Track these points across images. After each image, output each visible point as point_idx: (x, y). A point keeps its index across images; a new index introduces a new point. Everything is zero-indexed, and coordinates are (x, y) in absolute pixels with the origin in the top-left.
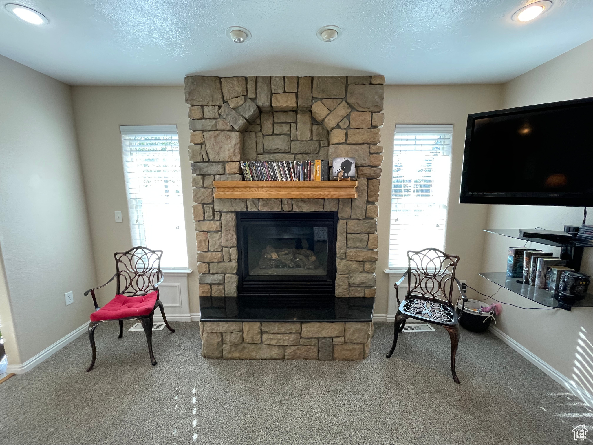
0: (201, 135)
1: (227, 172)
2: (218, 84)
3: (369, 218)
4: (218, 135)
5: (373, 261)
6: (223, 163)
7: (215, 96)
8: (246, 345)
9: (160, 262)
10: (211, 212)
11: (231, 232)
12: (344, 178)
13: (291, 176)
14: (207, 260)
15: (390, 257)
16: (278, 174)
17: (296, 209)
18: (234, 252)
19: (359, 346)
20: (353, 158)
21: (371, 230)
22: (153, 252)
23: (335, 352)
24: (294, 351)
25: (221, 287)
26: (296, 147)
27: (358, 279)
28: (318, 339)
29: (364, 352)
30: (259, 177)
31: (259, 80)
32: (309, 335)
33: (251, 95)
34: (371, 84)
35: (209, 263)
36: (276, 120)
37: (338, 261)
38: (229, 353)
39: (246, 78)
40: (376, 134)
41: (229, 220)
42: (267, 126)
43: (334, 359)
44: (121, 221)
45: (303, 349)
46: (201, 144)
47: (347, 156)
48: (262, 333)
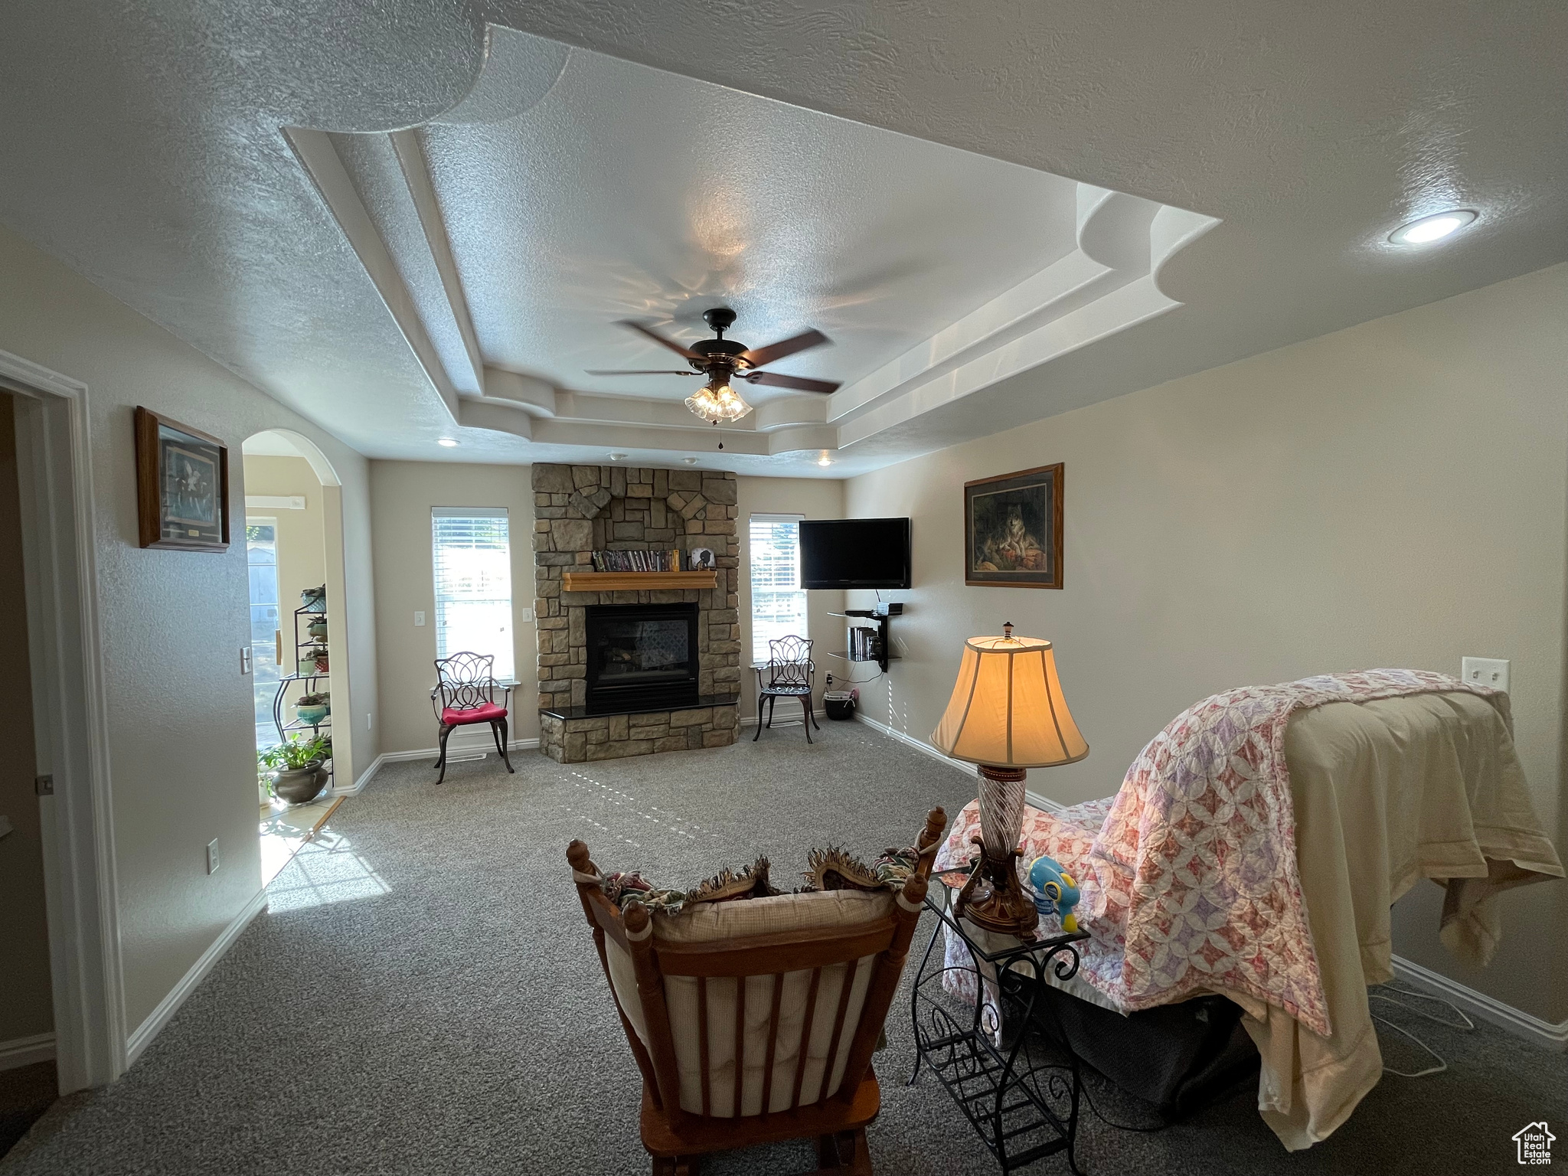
0: (548, 524)
1: (577, 562)
2: (569, 472)
3: (730, 608)
4: (568, 524)
5: (737, 652)
6: (573, 553)
7: (566, 484)
8: (612, 743)
9: (491, 669)
10: (557, 608)
11: (581, 629)
12: (704, 569)
13: (647, 566)
14: (551, 663)
15: (755, 651)
16: (633, 564)
17: (654, 601)
18: (583, 652)
19: (727, 731)
20: (712, 549)
21: (733, 620)
22: (482, 658)
23: (704, 739)
24: (664, 742)
25: (567, 695)
26: (650, 535)
27: (722, 673)
28: (687, 727)
29: (732, 737)
30: (613, 567)
31: (614, 470)
32: (679, 724)
33: (606, 484)
34: (724, 479)
35: (551, 667)
36: (627, 507)
37: (700, 655)
38: (593, 754)
39: (599, 467)
40: (732, 526)
41: (578, 615)
42: (618, 513)
43: (703, 747)
44: (422, 624)
45: (673, 740)
46: (547, 533)
47: (705, 546)
48: (629, 728)
